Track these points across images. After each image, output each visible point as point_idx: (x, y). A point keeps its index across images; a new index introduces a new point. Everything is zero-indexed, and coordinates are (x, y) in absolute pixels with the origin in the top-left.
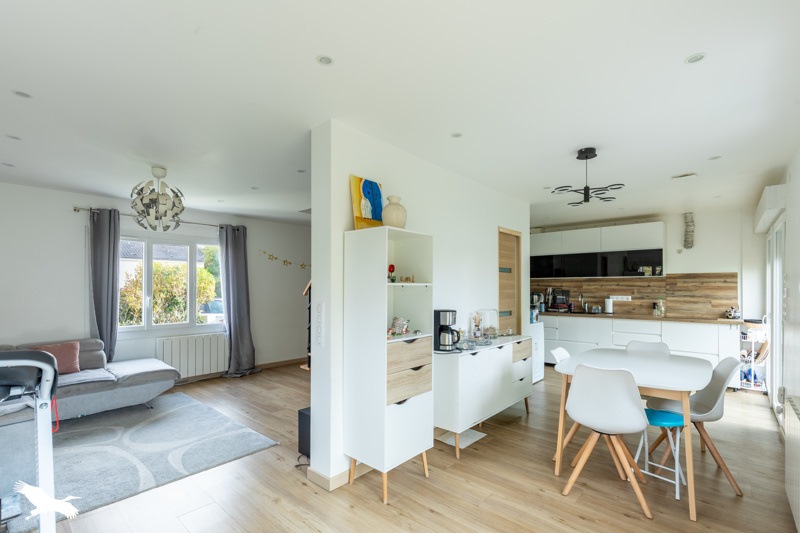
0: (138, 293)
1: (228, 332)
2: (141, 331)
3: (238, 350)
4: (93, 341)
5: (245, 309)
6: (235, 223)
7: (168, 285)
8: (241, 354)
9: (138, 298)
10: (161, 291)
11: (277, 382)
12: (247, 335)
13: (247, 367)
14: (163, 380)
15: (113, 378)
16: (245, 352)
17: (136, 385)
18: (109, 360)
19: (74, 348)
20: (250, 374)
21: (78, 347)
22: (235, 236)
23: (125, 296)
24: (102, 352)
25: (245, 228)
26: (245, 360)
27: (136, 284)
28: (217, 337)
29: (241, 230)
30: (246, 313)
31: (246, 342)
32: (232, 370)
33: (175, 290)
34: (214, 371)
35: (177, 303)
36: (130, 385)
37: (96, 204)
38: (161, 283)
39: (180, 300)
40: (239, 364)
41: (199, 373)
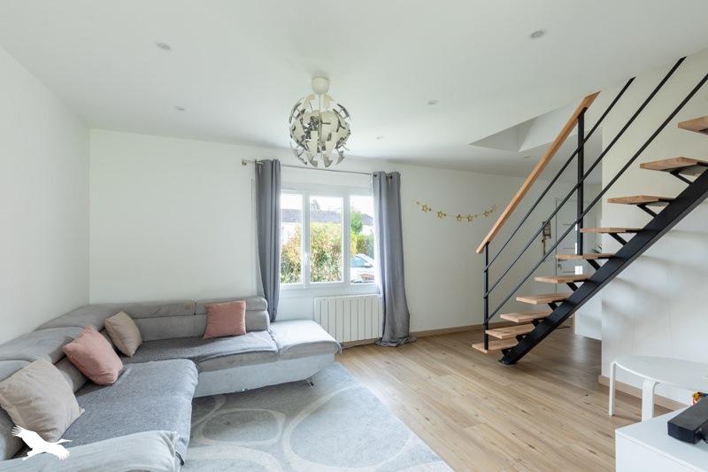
0: (297, 249)
1: (382, 295)
2: (299, 290)
3: (392, 315)
4: (258, 300)
5: (400, 268)
6: (388, 170)
7: (319, 242)
8: (396, 320)
9: (297, 254)
10: (313, 247)
11: (442, 361)
12: (401, 299)
13: (402, 336)
14: (323, 353)
15: (275, 348)
16: (399, 317)
17: (297, 357)
18: (272, 321)
19: (241, 309)
20: (406, 343)
21: (245, 306)
22: (389, 184)
23: (287, 252)
24: (266, 312)
25: (398, 175)
26: (399, 326)
27: (296, 241)
28: (372, 299)
29: (395, 177)
30: (400, 273)
31: (401, 305)
32: (387, 337)
33: (325, 246)
34: (368, 337)
35: (326, 259)
36: (291, 358)
37: (261, 155)
38: (314, 241)
39: (328, 255)
40: (393, 331)
41: (354, 339)
